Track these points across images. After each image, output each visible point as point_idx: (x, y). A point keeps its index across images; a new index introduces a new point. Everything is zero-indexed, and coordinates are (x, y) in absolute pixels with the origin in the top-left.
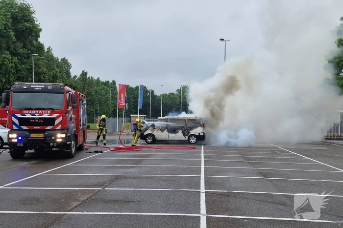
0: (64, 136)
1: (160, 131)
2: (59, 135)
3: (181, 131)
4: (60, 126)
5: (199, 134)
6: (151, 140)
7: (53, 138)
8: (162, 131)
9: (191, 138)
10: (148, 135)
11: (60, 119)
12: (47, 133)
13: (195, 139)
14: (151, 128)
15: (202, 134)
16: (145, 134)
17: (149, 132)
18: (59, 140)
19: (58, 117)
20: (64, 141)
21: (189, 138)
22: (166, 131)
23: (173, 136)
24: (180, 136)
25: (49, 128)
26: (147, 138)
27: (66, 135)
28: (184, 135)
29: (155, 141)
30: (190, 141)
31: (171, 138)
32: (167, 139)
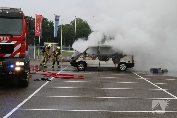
0: (22, 64)
1: (91, 59)
2: (18, 64)
3: (111, 59)
4: (19, 53)
5: (129, 62)
6: (83, 67)
7: (12, 66)
8: (94, 58)
9: (121, 65)
10: (80, 62)
11: (19, 46)
12: (6, 61)
13: (125, 66)
14: (82, 56)
15: (131, 62)
16: (77, 61)
17: (80, 59)
18: (18, 69)
19: (17, 44)
20: (22, 69)
21: (119, 66)
22: (97, 58)
23: (103, 64)
24: (110, 63)
25: (8, 55)
26: (79, 65)
27: (25, 63)
28: (115, 63)
29: (86, 68)
30: (120, 68)
31: (101, 66)
32: (98, 66)
